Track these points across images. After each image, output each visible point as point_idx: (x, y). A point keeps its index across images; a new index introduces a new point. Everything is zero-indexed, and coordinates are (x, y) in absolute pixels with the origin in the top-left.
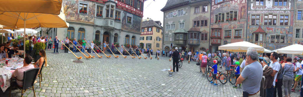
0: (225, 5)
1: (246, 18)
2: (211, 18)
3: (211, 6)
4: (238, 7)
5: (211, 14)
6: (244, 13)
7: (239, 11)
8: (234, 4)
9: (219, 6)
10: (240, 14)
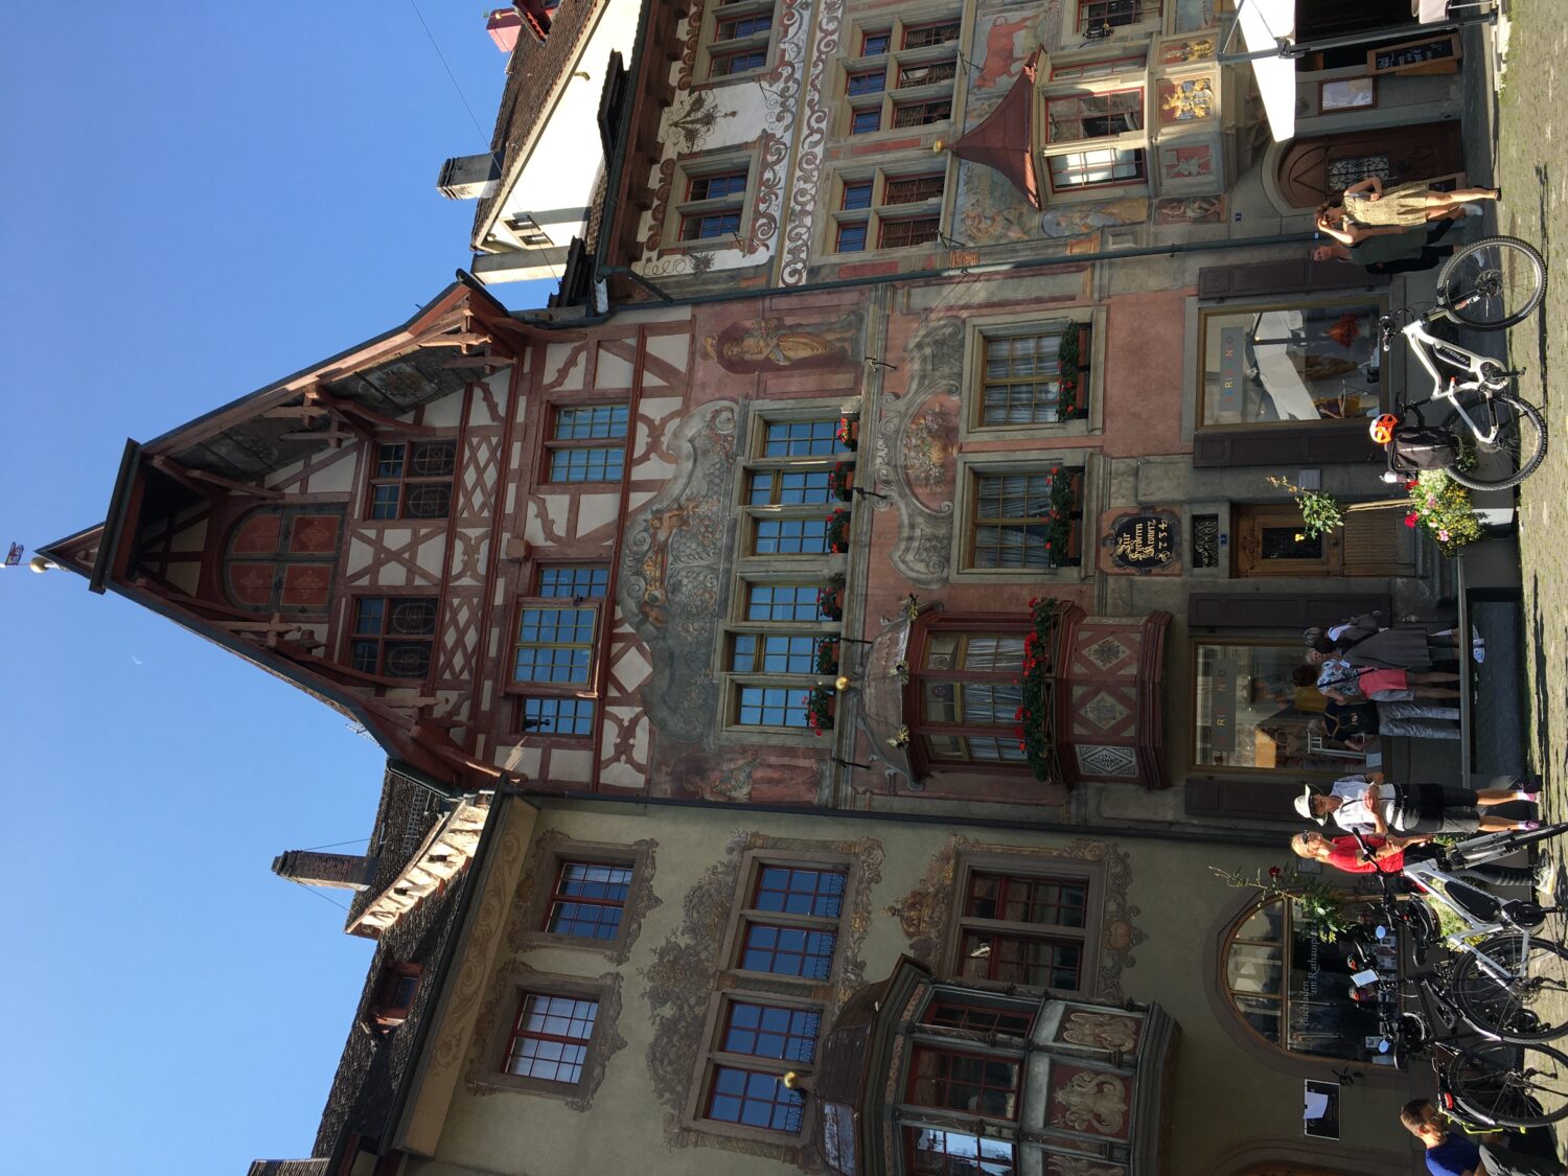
0: (650, 571)
1: (849, 298)
2: (741, 794)
3: (596, 794)
4: (710, 408)
5: (686, 799)
6: (794, 330)
7: (761, 392)
8: (671, 457)
9: (633, 669)
10: (795, 383)
